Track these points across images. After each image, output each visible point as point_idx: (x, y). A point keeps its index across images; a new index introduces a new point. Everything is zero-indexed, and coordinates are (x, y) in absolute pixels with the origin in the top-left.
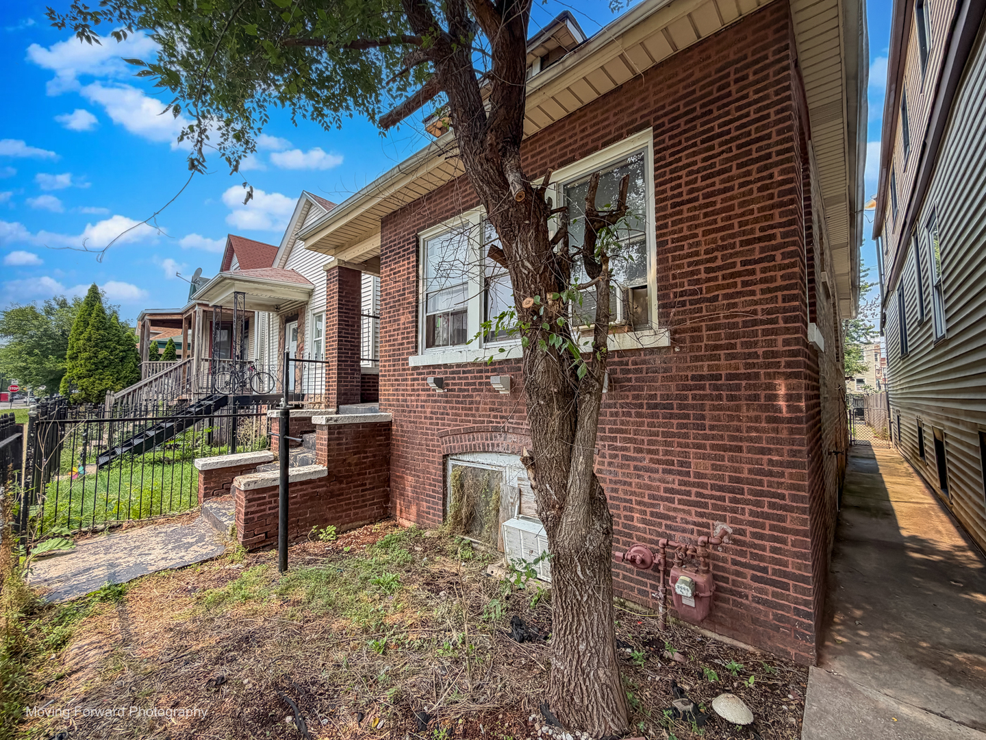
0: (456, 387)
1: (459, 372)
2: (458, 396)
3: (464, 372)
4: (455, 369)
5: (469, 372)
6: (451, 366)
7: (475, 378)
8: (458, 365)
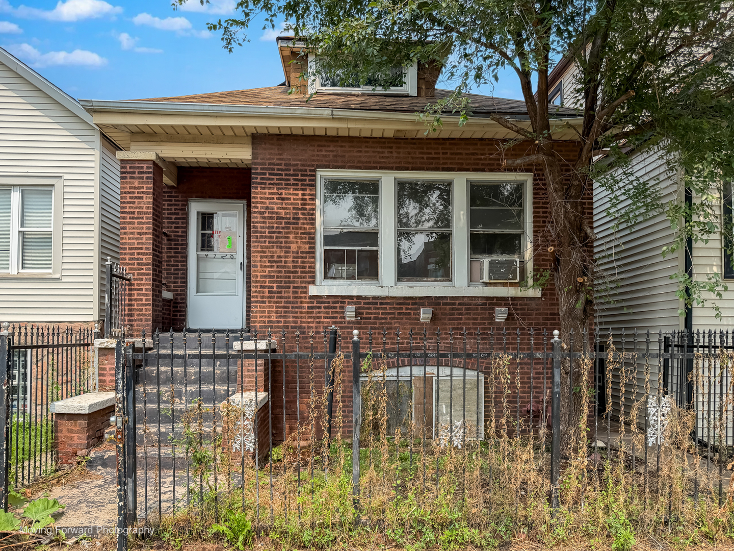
0: (372, 316)
1: (376, 303)
2: (375, 323)
3: (381, 304)
4: (371, 300)
5: (387, 304)
6: (366, 298)
7: (394, 308)
8: (374, 298)
